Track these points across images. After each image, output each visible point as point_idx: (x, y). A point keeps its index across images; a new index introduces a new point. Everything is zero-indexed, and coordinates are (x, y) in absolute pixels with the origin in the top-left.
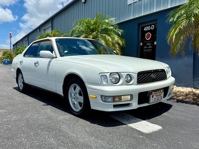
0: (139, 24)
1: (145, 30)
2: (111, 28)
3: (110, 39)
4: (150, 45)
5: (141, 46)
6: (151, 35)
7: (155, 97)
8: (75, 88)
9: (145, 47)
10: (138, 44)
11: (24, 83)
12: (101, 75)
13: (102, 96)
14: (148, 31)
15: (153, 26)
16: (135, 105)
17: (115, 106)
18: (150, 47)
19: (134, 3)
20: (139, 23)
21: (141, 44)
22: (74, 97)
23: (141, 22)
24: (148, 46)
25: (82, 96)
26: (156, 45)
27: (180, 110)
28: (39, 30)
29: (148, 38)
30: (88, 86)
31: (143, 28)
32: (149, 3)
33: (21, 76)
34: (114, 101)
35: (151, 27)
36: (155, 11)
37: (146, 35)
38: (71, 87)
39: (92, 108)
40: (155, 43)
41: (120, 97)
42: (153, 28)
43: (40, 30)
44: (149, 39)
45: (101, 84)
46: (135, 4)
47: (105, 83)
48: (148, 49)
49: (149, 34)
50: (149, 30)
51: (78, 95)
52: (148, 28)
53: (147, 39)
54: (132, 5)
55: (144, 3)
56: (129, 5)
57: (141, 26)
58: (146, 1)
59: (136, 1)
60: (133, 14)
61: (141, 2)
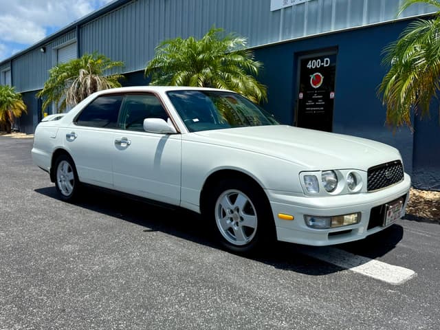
0: (297, 55)
1: (310, 67)
2: (239, 59)
3: (240, 84)
4: (320, 99)
5: (300, 100)
6: (322, 78)
7: (392, 213)
8: (233, 199)
9: (310, 103)
10: (295, 95)
11: (76, 181)
12: (305, 176)
13: (306, 216)
14: (316, 70)
15: (327, 61)
16: (362, 232)
17: (331, 235)
18: (321, 102)
19: (285, 8)
20: (296, 51)
21: (301, 96)
22: (231, 216)
23: (301, 50)
24: (316, 100)
25: (253, 214)
26: (332, 99)
27: (422, 236)
28: (42, 50)
29: (315, 85)
30: (273, 196)
31: (305, 62)
32: (320, 10)
33: (66, 165)
34: (330, 226)
35: (322, 62)
36: (333, 30)
37: (312, 77)
38: (222, 195)
39: (279, 239)
40: (332, 95)
41: (340, 218)
42: (327, 62)
43: (44, 49)
44: (318, 87)
45: (305, 193)
46: (289, 11)
47: (313, 192)
48: (315, 106)
49: (317, 76)
50: (318, 67)
51: (242, 213)
52: (316, 64)
53: (314, 87)
54: (282, 11)
55: (310, 13)
56: (273, 11)
57: (301, 58)
58: (313, 6)
59: (292, 4)
60: (284, 33)
61: (301, 9)
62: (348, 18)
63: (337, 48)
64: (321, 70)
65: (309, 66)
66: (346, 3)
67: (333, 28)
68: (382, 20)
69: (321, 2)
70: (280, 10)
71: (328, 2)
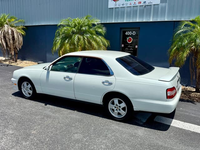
0: (121, 28)
4: (131, 48)
6: (132, 39)
9: (127, 49)
10: (120, 45)
14: (129, 36)
15: (134, 33)
19: (115, 8)
21: (123, 46)
23: (123, 27)
24: (129, 48)
26: (137, 48)
29: (129, 42)
31: (124, 32)
32: (132, 11)
35: (132, 33)
37: (128, 38)
46: (117, 9)
48: (129, 50)
49: (130, 38)
52: (129, 33)
53: (129, 43)
55: (127, 12)
56: (110, 8)
57: (123, 30)
58: (129, 9)
59: (119, 7)
60: (115, 18)
61: (123, 9)
62: (145, 17)
63: (139, 28)
64: (132, 36)
65: (126, 34)
66: (143, 10)
67: (138, 20)
68: (159, 20)
69: (132, 8)
70: (113, 8)
71: (135, 8)
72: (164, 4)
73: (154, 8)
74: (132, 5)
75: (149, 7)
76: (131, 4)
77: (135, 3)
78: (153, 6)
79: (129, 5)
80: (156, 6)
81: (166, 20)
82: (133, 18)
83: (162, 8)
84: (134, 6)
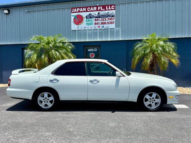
6: (94, 55)
12: (175, 86)
13: (176, 96)
14: (92, 52)
20: (84, 45)
22: (150, 100)
25: (159, 98)
29: (92, 57)
30: (167, 92)
31: (87, 49)
32: (93, 33)
35: (94, 49)
37: (90, 54)
38: (146, 95)
42: (95, 50)
45: (175, 90)
46: (80, 31)
49: (92, 54)
52: (92, 50)
54: (77, 31)
55: (89, 33)
56: (73, 30)
57: (85, 48)
58: (90, 31)
59: (81, 29)
60: (78, 39)
61: (85, 31)
62: (104, 37)
63: (100, 46)
64: (94, 52)
65: (89, 50)
66: (102, 32)
67: (98, 40)
68: (115, 40)
69: (93, 31)
70: (76, 30)
71: (95, 31)
72: (118, 28)
73: (110, 30)
74: (93, 28)
75: (106, 30)
76: (91, 28)
77: (95, 27)
78: (109, 30)
79: (90, 28)
80: (112, 30)
81: (120, 39)
82: (94, 38)
83: (116, 31)
84: (94, 29)
